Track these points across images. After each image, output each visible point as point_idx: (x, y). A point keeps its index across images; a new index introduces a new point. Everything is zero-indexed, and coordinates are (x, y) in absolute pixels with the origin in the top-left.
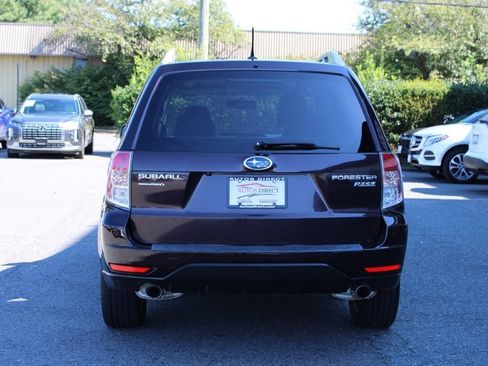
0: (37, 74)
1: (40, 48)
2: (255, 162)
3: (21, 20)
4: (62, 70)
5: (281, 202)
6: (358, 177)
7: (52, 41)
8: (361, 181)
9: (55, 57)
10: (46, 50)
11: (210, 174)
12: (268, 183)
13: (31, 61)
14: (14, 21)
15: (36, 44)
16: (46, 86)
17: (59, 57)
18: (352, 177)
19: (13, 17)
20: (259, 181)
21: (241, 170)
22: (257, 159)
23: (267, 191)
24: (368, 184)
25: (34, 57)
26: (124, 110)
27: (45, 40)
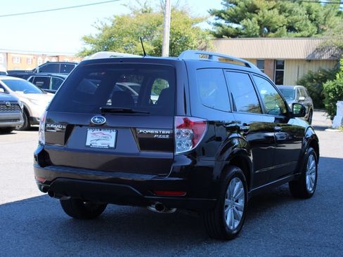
0: (310, 72)
1: (313, 54)
2: (96, 119)
3: (314, 35)
4: (328, 70)
5: (112, 145)
6: (157, 132)
7: (322, 50)
8: (159, 134)
9: (324, 60)
10: (317, 56)
11: (81, 126)
12: (107, 132)
13: (307, 64)
14: (308, 36)
15: (310, 52)
16: (314, 80)
17: (326, 60)
18: (152, 132)
19: (307, 34)
20: (102, 131)
21: (88, 124)
22: (98, 118)
23: (106, 138)
24: (164, 137)
25: (309, 61)
26: (329, 97)
27: (317, 49)
